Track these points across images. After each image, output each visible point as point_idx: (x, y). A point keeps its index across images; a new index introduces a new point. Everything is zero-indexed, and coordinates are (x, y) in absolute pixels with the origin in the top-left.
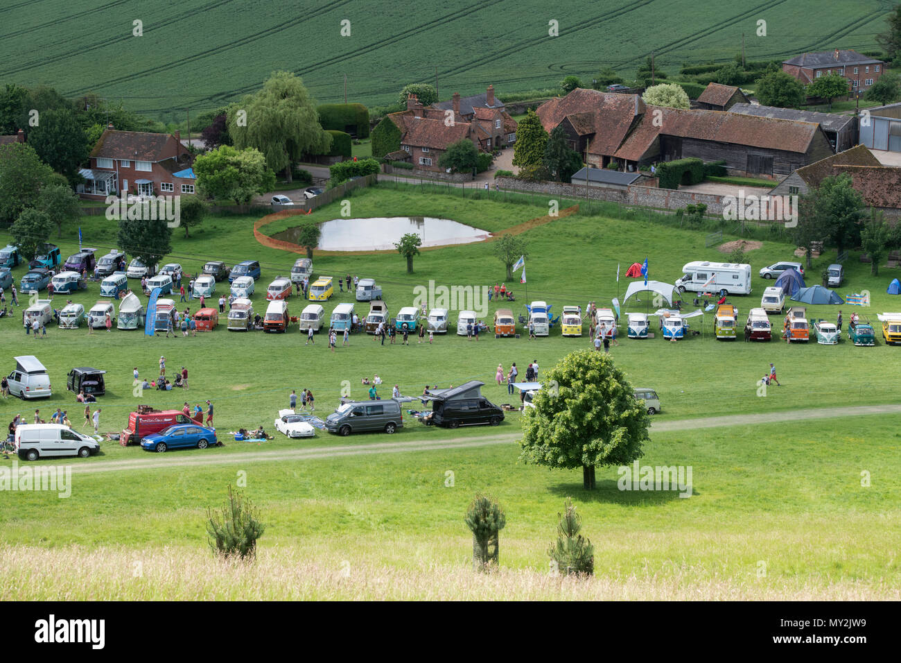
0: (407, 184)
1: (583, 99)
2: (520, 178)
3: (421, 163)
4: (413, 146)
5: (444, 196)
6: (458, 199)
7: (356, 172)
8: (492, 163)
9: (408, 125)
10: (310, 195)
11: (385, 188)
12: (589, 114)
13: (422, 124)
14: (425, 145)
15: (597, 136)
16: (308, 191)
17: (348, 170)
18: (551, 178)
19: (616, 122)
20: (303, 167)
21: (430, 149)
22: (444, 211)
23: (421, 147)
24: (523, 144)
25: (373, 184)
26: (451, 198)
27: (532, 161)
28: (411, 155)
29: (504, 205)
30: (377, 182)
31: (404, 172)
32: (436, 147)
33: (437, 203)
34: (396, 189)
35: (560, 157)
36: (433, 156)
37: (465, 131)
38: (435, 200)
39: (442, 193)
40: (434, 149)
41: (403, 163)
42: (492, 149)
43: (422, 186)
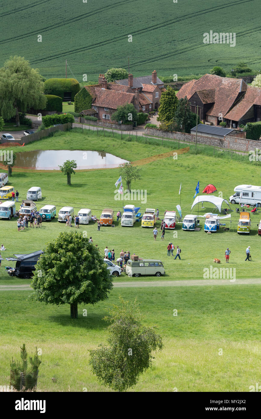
0: (89, 130)
1: (210, 81)
2: (161, 129)
3: (104, 117)
4: (99, 107)
5: (110, 138)
6: (118, 140)
7: (59, 121)
8: (150, 120)
9: (97, 93)
10: (27, 134)
11: (76, 132)
12: (211, 90)
13: (106, 93)
14: (106, 106)
15: (215, 104)
16: (26, 132)
17: (54, 120)
18: (180, 130)
19: (228, 96)
20: (28, 117)
21: (109, 109)
22: (106, 148)
23: (103, 108)
24: (163, 108)
25: (69, 129)
26: (113, 140)
27: (168, 119)
28: (98, 112)
29: (144, 145)
30: (72, 128)
31: (92, 123)
32: (112, 108)
33: (103, 142)
34: (82, 133)
35: (185, 117)
36: (111, 113)
37: (131, 99)
38: (102, 140)
39: (110, 136)
40: (112, 109)
41: (92, 117)
42: (152, 110)
43: (98, 131)
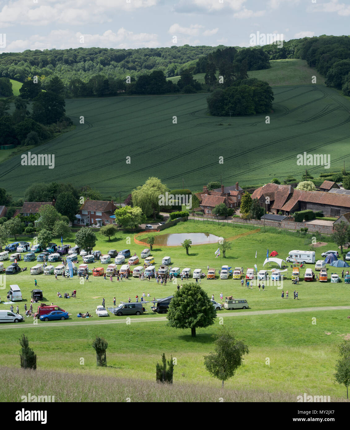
0: (199, 220)
1: (271, 187)
2: (242, 218)
3: (207, 212)
4: (204, 206)
5: (211, 225)
6: (216, 226)
7: (180, 216)
8: (235, 212)
9: (202, 197)
10: (161, 225)
11: (191, 222)
12: (272, 193)
13: (208, 197)
14: (208, 205)
15: (275, 201)
16: (160, 223)
17: (177, 215)
18: (254, 218)
19: (282, 196)
20: (161, 214)
21: (210, 207)
22: (209, 230)
23: (207, 206)
24: (243, 205)
25: (186, 220)
26: (214, 226)
27: (247, 211)
28: (203, 209)
29: (232, 228)
30: (188, 220)
31: (200, 216)
32: (212, 206)
33: (207, 228)
34: (194, 222)
35: (257, 210)
36: (211, 210)
37: (223, 200)
38: (207, 226)
39: (211, 224)
40: (212, 207)
41: (200, 212)
42: (237, 206)
43: (204, 221)
